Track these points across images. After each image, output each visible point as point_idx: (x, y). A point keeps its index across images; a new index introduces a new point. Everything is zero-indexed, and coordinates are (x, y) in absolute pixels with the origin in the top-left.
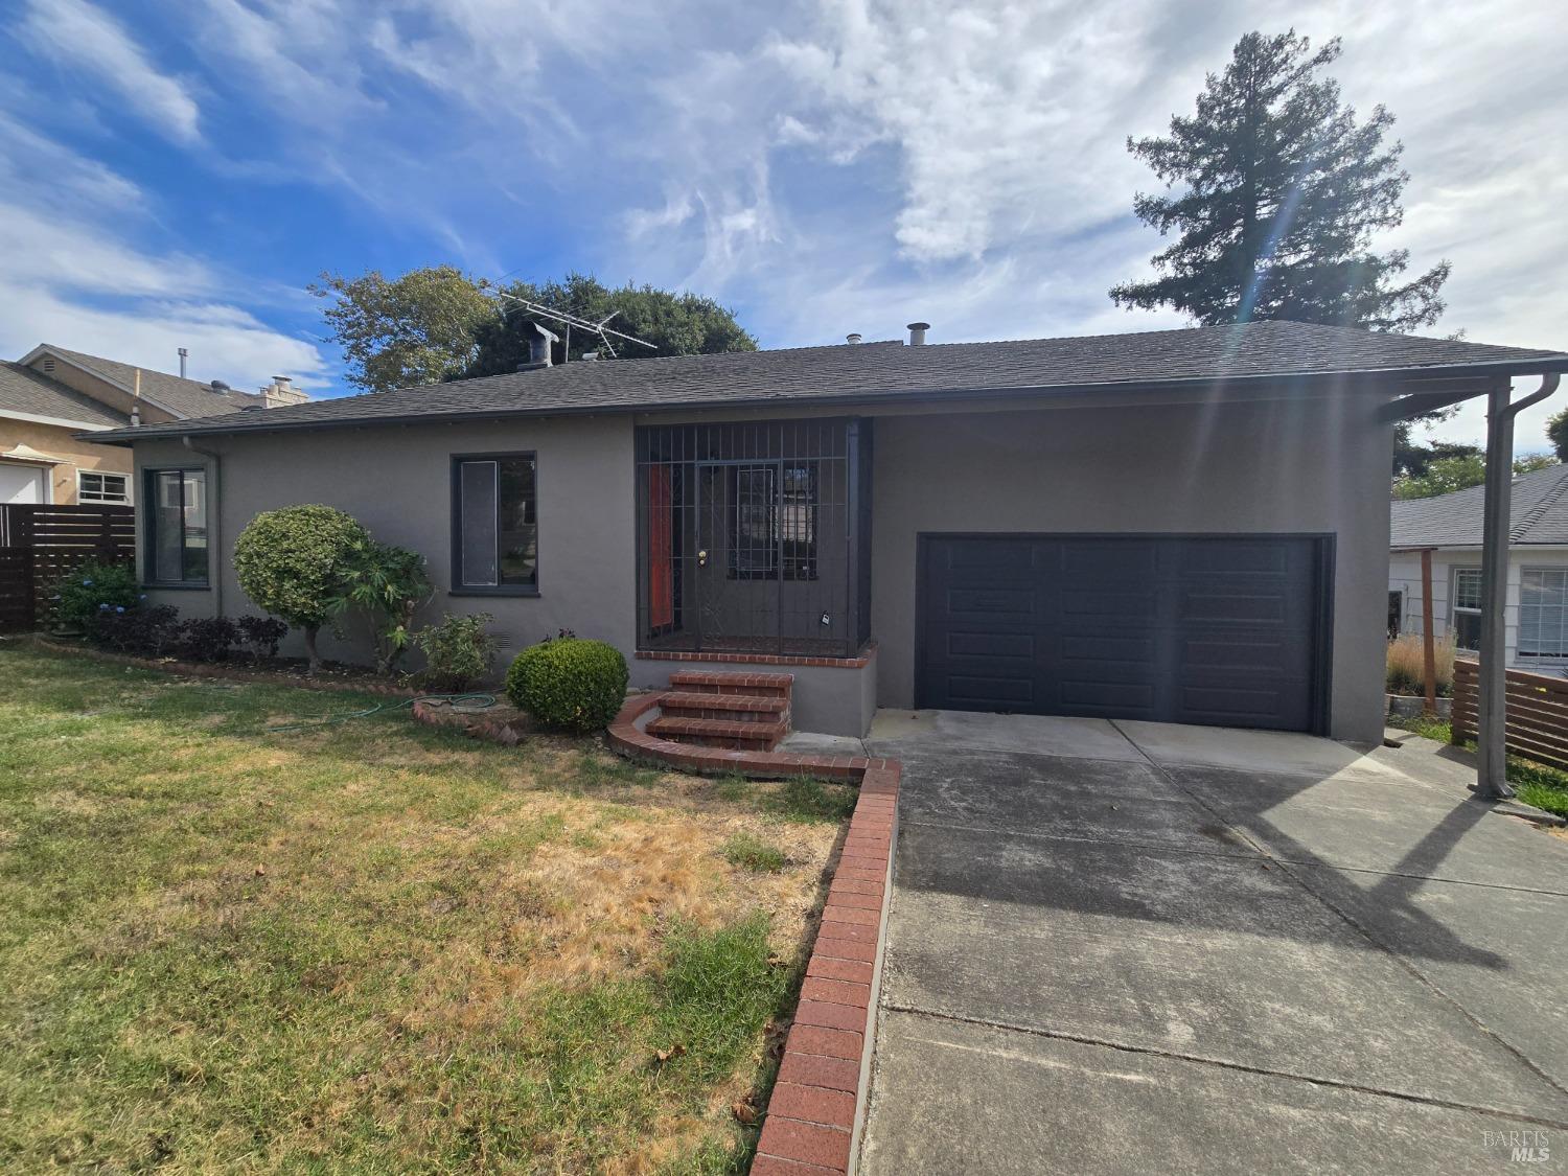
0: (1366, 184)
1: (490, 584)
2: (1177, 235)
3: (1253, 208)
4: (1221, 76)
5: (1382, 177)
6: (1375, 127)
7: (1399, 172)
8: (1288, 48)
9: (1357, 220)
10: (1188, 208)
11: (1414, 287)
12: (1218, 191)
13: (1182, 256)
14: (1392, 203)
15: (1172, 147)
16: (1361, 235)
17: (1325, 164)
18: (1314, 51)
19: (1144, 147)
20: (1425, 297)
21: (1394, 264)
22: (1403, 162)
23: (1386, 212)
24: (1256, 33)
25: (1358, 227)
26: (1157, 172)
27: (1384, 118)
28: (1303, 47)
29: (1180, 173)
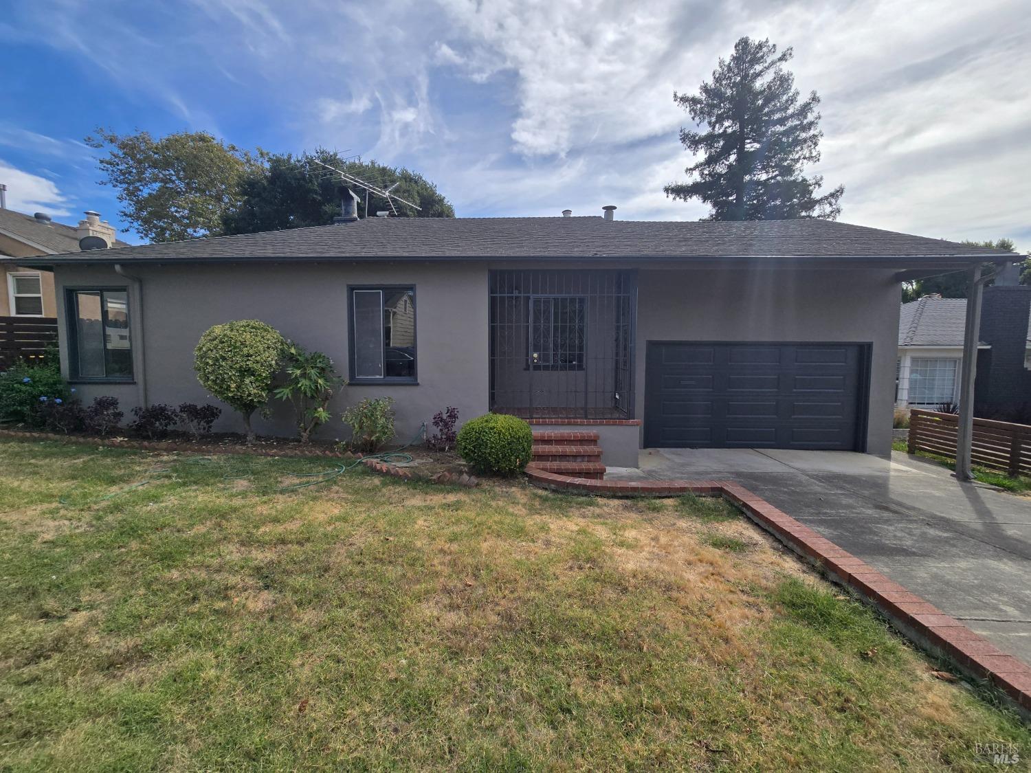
0: (803, 135)
1: (378, 377)
2: (702, 155)
3: (743, 144)
4: (727, 60)
5: (812, 132)
6: (810, 103)
7: (818, 130)
8: (765, 49)
9: (797, 157)
10: (709, 140)
11: (826, 198)
12: (725, 131)
13: (704, 169)
14: (814, 148)
15: (700, 102)
16: (798, 165)
17: (782, 121)
18: (778, 55)
19: (684, 99)
20: (831, 204)
21: (816, 183)
22: (821, 127)
23: (811, 153)
24: (747, 38)
25: (797, 160)
26: (693, 115)
27: (815, 99)
28: (773, 50)
29: (704, 118)
